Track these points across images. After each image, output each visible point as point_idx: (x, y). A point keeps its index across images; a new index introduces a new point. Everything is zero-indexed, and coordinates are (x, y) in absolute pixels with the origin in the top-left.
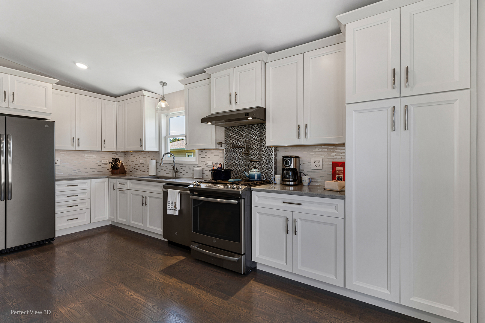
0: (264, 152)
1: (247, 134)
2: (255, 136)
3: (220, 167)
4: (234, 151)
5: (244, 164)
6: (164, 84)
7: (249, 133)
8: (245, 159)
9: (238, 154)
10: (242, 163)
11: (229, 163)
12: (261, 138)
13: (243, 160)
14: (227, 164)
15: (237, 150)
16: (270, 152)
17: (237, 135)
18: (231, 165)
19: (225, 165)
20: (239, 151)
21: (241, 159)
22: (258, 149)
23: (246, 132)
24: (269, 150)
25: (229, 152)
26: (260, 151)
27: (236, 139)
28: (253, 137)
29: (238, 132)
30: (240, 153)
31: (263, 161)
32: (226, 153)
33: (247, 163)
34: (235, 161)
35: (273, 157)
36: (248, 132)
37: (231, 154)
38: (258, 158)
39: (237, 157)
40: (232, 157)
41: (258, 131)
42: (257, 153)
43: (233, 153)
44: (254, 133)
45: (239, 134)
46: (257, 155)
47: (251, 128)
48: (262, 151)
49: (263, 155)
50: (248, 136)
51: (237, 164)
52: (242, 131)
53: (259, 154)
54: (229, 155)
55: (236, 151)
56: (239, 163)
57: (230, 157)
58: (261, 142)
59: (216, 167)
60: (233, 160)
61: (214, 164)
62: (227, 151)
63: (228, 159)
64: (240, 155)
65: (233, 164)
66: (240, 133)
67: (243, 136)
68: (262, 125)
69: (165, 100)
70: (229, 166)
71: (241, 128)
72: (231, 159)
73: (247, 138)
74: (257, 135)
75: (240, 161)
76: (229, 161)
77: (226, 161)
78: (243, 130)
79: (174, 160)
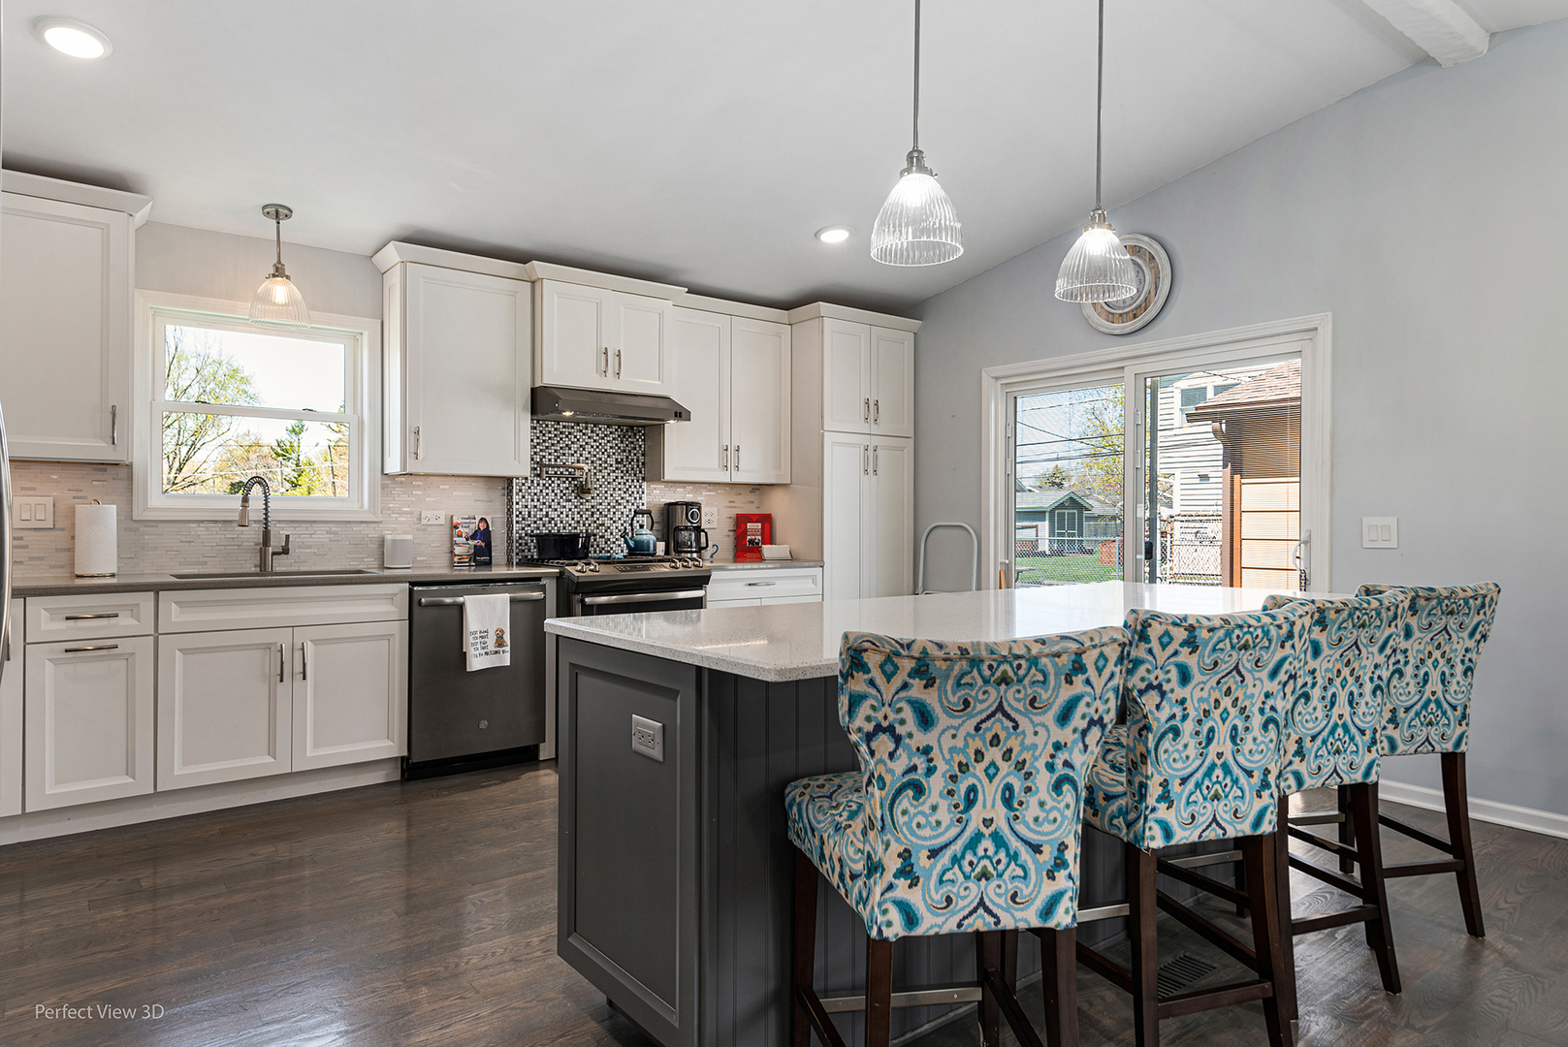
0: (625, 492)
1: (581, 446)
2: (603, 453)
3: (482, 529)
4: (544, 485)
5: (573, 519)
6: (278, 213)
7: (587, 443)
8: (576, 507)
9: (556, 494)
10: (567, 516)
11: (529, 516)
12: (617, 459)
13: (570, 510)
14: (523, 519)
15: (553, 482)
16: (638, 493)
17: (553, 445)
18: (535, 522)
19: (517, 522)
20: (559, 485)
21: (564, 507)
22: (609, 483)
23: (578, 440)
24: (635, 487)
25: (529, 488)
26: (614, 489)
27: (550, 454)
28: (598, 453)
29: (556, 436)
30: (561, 491)
31: (622, 513)
32: (520, 490)
33: (581, 516)
34: (547, 513)
35: (643, 504)
36: (584, 440)
37: (535, 494)
38: (609, 504)
39: (553, 500)
40: (538, 500)
41: (609, 441)
42: (606, 492)
43: (541, 491)
44: (600, 444)
45: (558, 442)
46: (606, 498)
47: (592, 432)
48: (620, 489)
49: (622, 498)
50: (584, 449)
51: (553, 519)
52: (567, 436)
53: (611, 495)
54: (529, 494)
55: (550, 485)
56: (559, 516)
57: (533, 500)
58: (617, 468)
59: (467, 530)
60: (541, 510)
61: (460, 521)
62: (523, 484)
63: (526, 507)
64: (561, 497)
65: (541, 519)
66: (561, 439)
67: (570, 449)
68: (619, 427)
69: (288, 277)
70: (529, 525)
71: (564, 427)
72: (535, 507)
73: (581, 455)
74: (606, 450)
75: (562, 513)
76: (529, 513)
77: (520, 513)
78: (570, 433)
79: (266, 509)
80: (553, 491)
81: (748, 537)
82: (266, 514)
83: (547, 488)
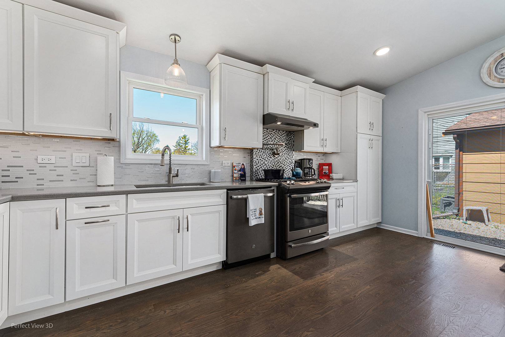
0: (288, 155)
1: (275, 138)
2: (281, 141)
3: (243, 168)
5: (272, 164)
7: (276, 137)
8: (273, 160)
10: (270, 163)
11: (259, 163)
12: (285, 143)
13: (271, 161)
14: (257, 164)
15: (266, 151)
16: (292, 155)
17: (266, 137)
18: (260, 165)
19: (255, 165)
20: (268, 152)
21: (269, 160)
22: (283, 152)
23: (274, 136)
24: (291, 153)
25: (259, 153)
26: (285, 154)
27: (265, 141)
28: (280, 141)
29: (267, 134)
30: (269, 154)
31: (287, 162)
32: (256, 154)
33: (275, 163)
34: (264, 162)
35: (293, 159)
36: (275, 136)
37: (261, 155)
38: (283, 159)
39: (266, 158)
40: (261, 157)
41: (283, 137)
42: (282, 155)
44: (280, 138)
46: (282, 157)
47: (278, 133)
48: (286, 154)
49: (287, 157)
50: (275, 139)
51: (266, 164)
53: (284, 156)
54: (259, 155)
56: (268, 163)
57: (260, 157)
58: (285, 146)
59: (238, 168)
60: (262, 161)
61: (235, 165)
62: (257, 151)
63: (258, 160)
64: (269, 156)
65: (262, 164)
66: (269, 135)
67: (271, 139)
68: (286, 131)
69: (179, 65)
71: (269, 131)
72: (260, 160)
73: (275, 141)
74: (282, 140)
77: (256, 162)
78: (271, 133)
79: (170, 159)
80: (266, 154)
81: (324, 171)
82: (170, 161)
83: (264, 153)
